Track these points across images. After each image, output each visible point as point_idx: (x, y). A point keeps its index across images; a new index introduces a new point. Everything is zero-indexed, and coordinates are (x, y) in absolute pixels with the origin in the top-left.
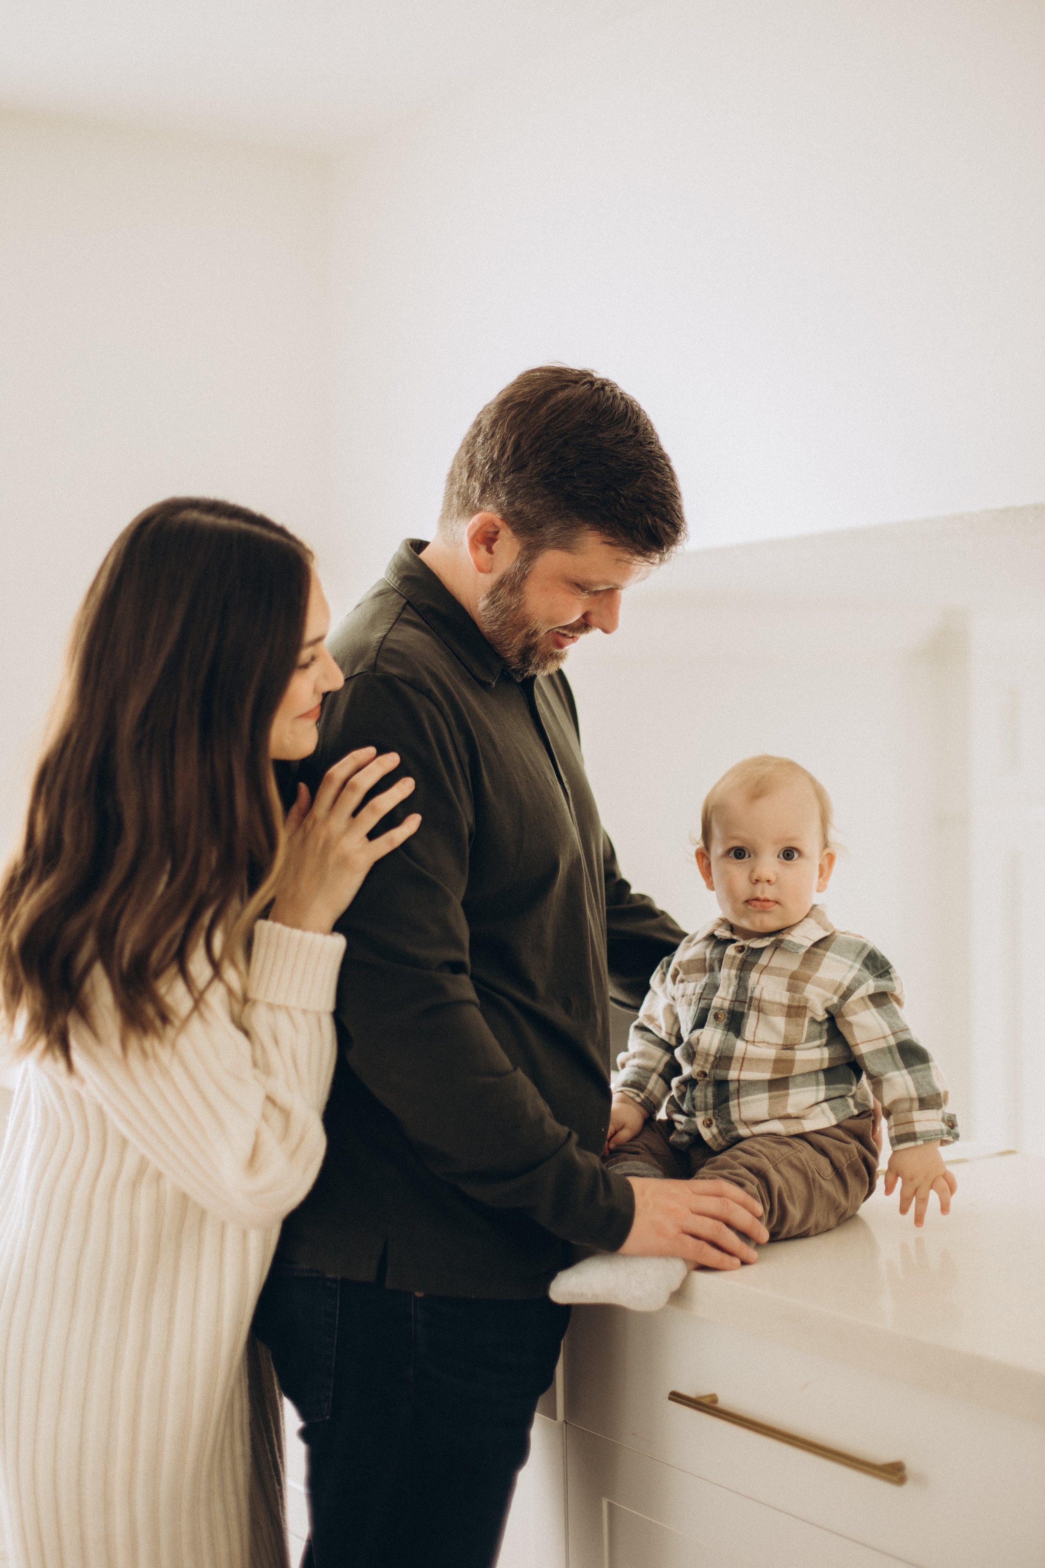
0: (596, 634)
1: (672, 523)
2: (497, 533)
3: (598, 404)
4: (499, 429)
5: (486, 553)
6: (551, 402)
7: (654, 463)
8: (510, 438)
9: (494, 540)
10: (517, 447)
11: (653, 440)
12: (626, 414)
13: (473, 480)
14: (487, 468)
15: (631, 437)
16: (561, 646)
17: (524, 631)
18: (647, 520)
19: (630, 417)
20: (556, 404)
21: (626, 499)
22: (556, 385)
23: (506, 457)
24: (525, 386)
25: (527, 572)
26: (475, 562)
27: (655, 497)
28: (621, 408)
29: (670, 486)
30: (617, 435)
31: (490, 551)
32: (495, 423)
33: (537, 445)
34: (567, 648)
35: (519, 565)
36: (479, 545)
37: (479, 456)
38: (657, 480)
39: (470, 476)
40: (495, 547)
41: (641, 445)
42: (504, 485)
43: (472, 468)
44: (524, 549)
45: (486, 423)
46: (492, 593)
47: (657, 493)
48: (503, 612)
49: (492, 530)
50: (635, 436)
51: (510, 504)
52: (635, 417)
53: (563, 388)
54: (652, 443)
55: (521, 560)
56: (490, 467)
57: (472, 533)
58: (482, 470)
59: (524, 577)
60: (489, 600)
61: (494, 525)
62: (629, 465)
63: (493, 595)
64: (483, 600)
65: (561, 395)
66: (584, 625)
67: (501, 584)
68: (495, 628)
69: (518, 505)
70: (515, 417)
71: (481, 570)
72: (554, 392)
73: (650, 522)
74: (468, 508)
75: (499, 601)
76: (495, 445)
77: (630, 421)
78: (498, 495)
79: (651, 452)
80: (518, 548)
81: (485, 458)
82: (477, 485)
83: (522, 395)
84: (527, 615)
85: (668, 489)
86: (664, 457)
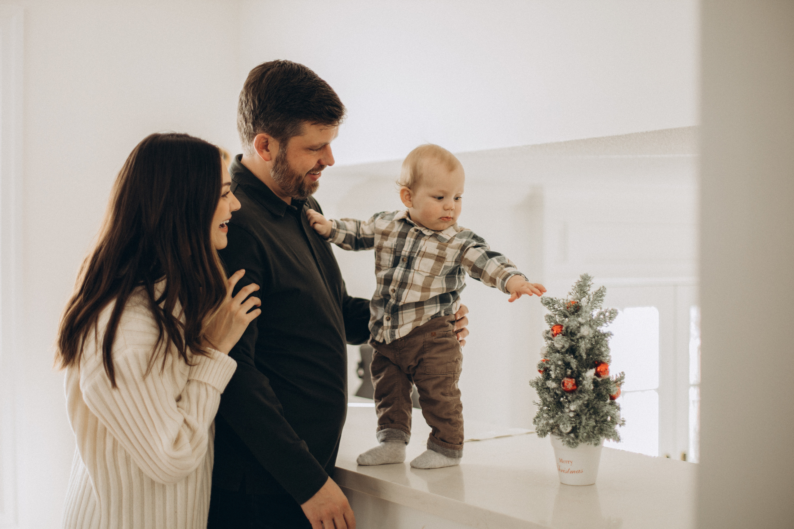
0: (327, 168)
1: (337, 106)
2: (267, 142)
3: (285, 70)
4: (249, 97)
5: (266, 152)
6: (266, 76)
7: (319, 85)
8: (255, 98)
9: (267, 146)
10: (259, 100)
11: (315, 76)
12: (299, 69)
13: (248, 123)
14: (251, 115)
15: (305, 77)
16: (315, 179)
17: (294, 178)
18: (325, 108)
19: (301, 70)
20: (268, 77)
21: (313, 103)
22: (265, 70)
23: (257, 107)
24: (253, 76)
25: (286, 152)
26: (263, 158)
27: (326, 98)
28: (296, 68)
29: (330, 92)
30: (299, 79)
31: (268, 151)
32: (246, 95)
33: (267, 96)
34: (317, 180)
35: (281, 151)
36: (262, 150)
37: (246, 112)
38: (323, 91)
39: (246, 123)
40: (269, 148)
41: (311, 79)
42: (261, 119)
43: (246, 119)
44: (281, 143)
45: (244, 98)
46: (274, 168)
47: (324, 96)
48: (282, 173)
49: (264, 141)
50: (306, 77)
51: (267, 125)
52: (303, 69)
53: (269, 70)
54: (315, 77)
55: (281, 148)
56: (252, 115)
57: (257, 146)
58: (250, 117)
59: (285, 155)
60: (274, 171)
61: (265, 138)
62: (309, 89)
63: (275, 169)
64: (272, 172)
65: (269, 73)
66: (320, 166)
67: (277, 161)
68: (281, 181)
69: (271, 125)
70: (253, 89)
71: (267, 160)
72: (266, 72)
73: (327, 109)
74: (251, 136)
75: (279, 170)
76: (250, 104)
77: (302, 71)
78: (260, 124)
79: (316, 81)
80: (278, 143)
81: (249, 112)
82: (250, 124)
83: (253, 79)
84: (293, 170)
85: (330, 93)
86: (323, 81)
